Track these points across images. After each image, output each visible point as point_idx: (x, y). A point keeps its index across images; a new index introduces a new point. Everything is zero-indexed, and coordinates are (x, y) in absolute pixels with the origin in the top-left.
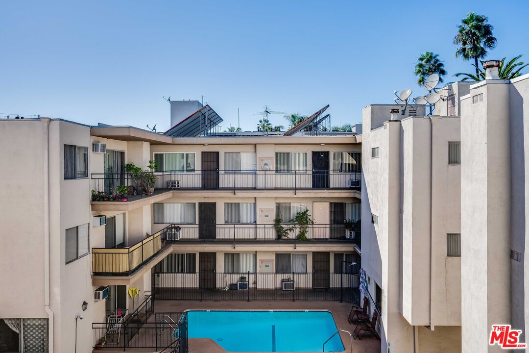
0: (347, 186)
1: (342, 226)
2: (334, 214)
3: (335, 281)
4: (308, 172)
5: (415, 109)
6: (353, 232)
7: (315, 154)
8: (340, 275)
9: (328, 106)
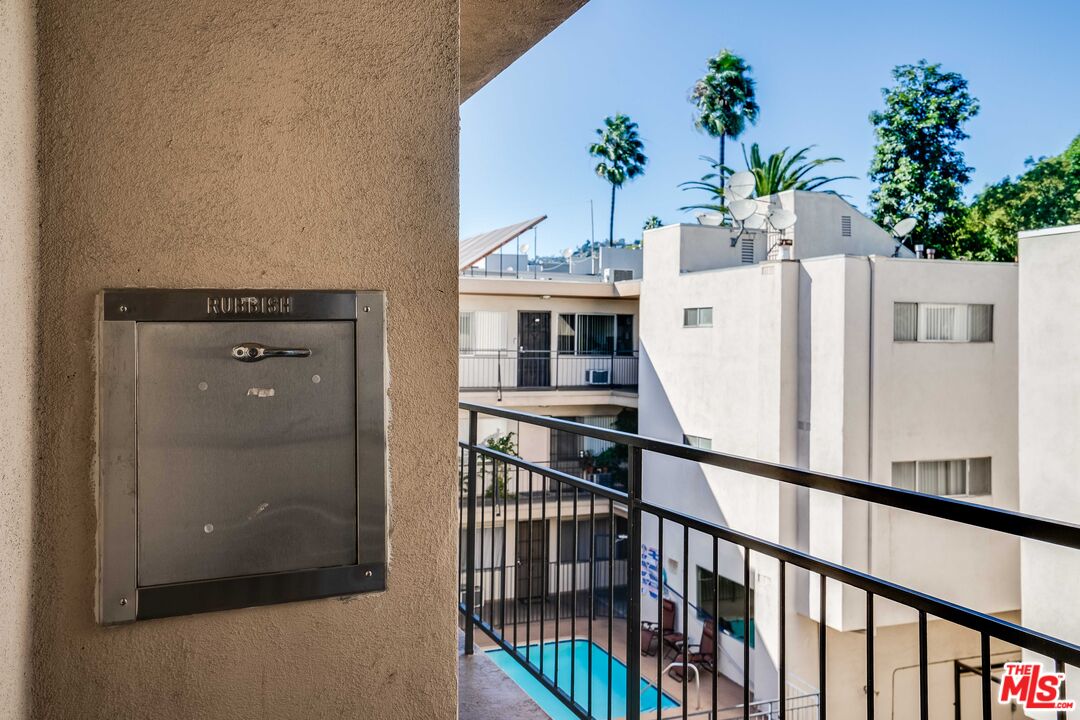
0: (583, 382)
1: (576, 463)
2: (559, 442)
3: (563, 578)
4: (510, 354)
5: (752, 237)
6: (595, 476)
7: (525, 317)
8: (570, 566)
9: (545, 217)
